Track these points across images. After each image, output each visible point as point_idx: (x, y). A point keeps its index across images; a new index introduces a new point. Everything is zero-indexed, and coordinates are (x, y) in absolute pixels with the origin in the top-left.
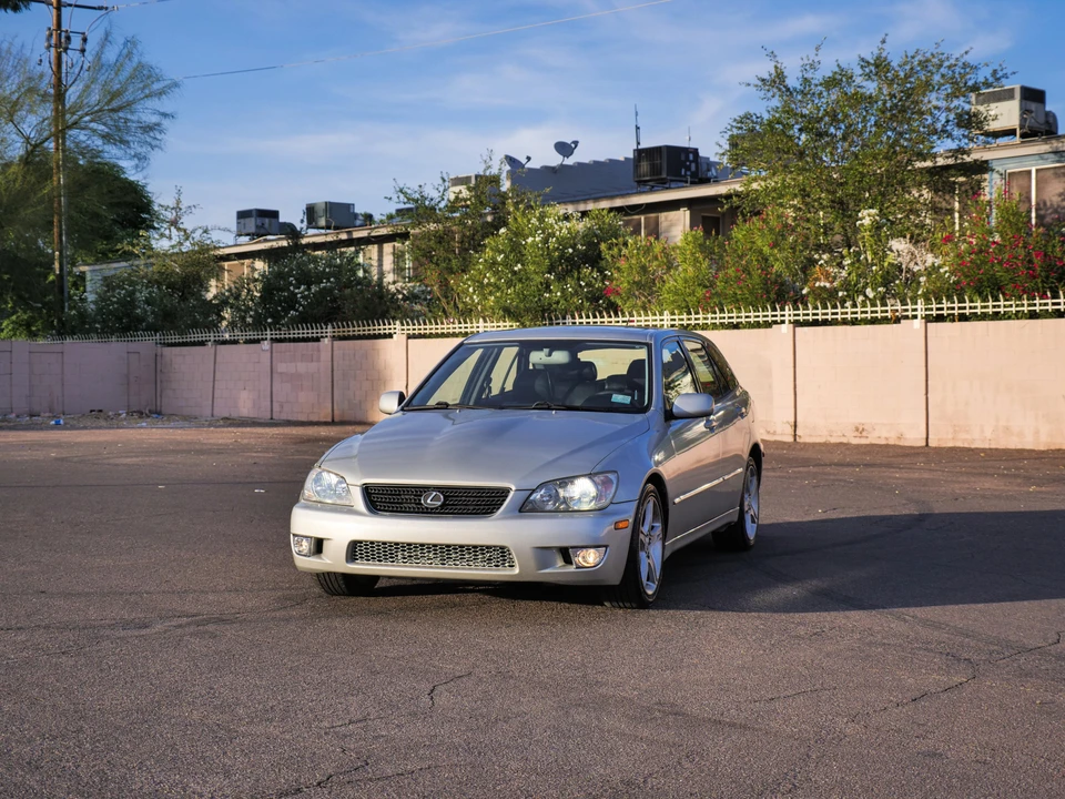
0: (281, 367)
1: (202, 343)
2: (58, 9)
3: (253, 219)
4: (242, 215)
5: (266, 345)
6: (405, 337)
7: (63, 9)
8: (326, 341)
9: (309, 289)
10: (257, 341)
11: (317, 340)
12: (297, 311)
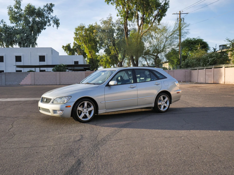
0: (207, 73)
1: (196, 69)
2: (180, 15)
3: (222, 47)
4: (220, 46)
5: (204, 69)
6: (224, 67)
7: (181, 15)
8: (213, 68)
9: (211, 59)
10: (203, 69)
11: (211, 68)
12: (209, 63)
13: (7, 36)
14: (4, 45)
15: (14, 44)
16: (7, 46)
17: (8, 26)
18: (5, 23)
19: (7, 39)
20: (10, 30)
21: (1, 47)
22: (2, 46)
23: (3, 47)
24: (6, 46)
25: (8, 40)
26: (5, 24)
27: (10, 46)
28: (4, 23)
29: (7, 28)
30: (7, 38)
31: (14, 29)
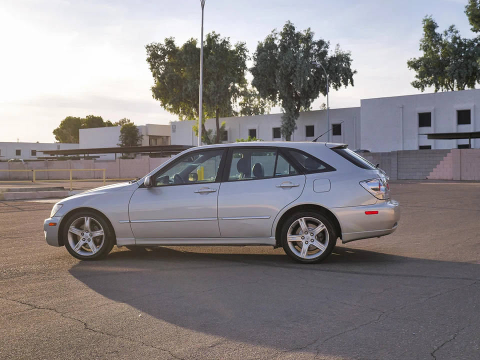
13: (460, 63)
14: (453, 85)
15: (476, 82)
16: (461, 87)
17: (462, 41)
18: (457, 32)
19: (457, 71)
20: (467, 49)
21: (446, 91)
22: (448, 89)
23: (450, 90)
24: (458, 87)
25: (459, 74)
26: (457, 35)
27: (466, 88)
28: (454, 34)
29: (461, 44)
30: (458, 68)
31: (476, 44)
